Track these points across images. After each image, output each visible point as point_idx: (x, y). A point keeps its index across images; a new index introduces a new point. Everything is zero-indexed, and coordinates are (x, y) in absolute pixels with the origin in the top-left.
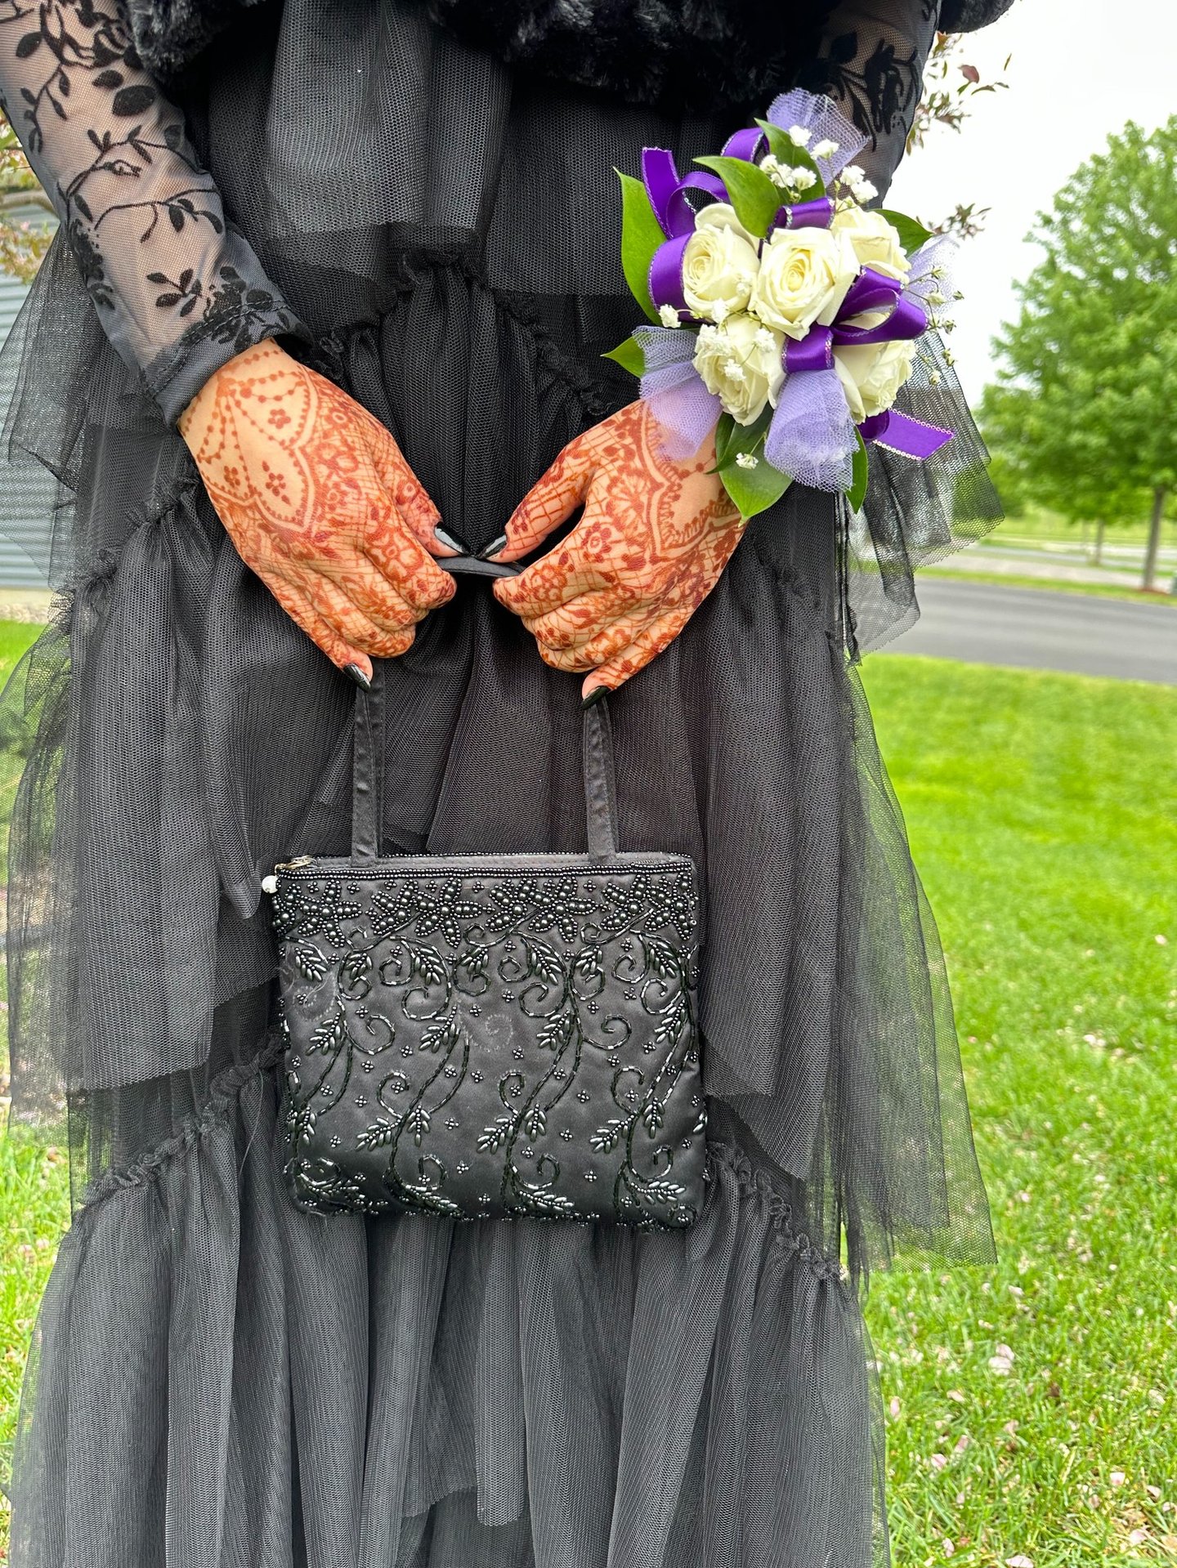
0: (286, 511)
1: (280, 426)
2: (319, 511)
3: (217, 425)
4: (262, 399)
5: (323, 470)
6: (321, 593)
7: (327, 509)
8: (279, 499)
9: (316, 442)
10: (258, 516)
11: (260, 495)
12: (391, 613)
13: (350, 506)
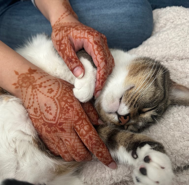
0: (51, 117)
1: (51, 93)
2: (61, 116)
3: (32, 97)
4: (45, 87)
5: (63, 103)
6: (59, 145)
7: (63, 115)
8: (49, 114)
9: (61, 96)
10: (42, 121)
11: (43, 114)
12: (78, 154)
13: (70, 113)
